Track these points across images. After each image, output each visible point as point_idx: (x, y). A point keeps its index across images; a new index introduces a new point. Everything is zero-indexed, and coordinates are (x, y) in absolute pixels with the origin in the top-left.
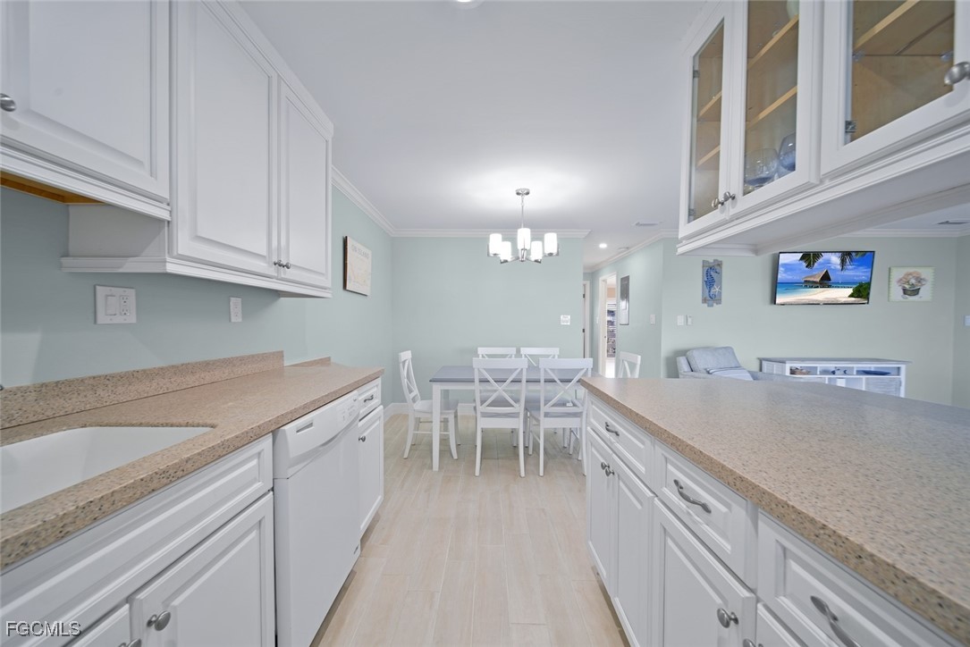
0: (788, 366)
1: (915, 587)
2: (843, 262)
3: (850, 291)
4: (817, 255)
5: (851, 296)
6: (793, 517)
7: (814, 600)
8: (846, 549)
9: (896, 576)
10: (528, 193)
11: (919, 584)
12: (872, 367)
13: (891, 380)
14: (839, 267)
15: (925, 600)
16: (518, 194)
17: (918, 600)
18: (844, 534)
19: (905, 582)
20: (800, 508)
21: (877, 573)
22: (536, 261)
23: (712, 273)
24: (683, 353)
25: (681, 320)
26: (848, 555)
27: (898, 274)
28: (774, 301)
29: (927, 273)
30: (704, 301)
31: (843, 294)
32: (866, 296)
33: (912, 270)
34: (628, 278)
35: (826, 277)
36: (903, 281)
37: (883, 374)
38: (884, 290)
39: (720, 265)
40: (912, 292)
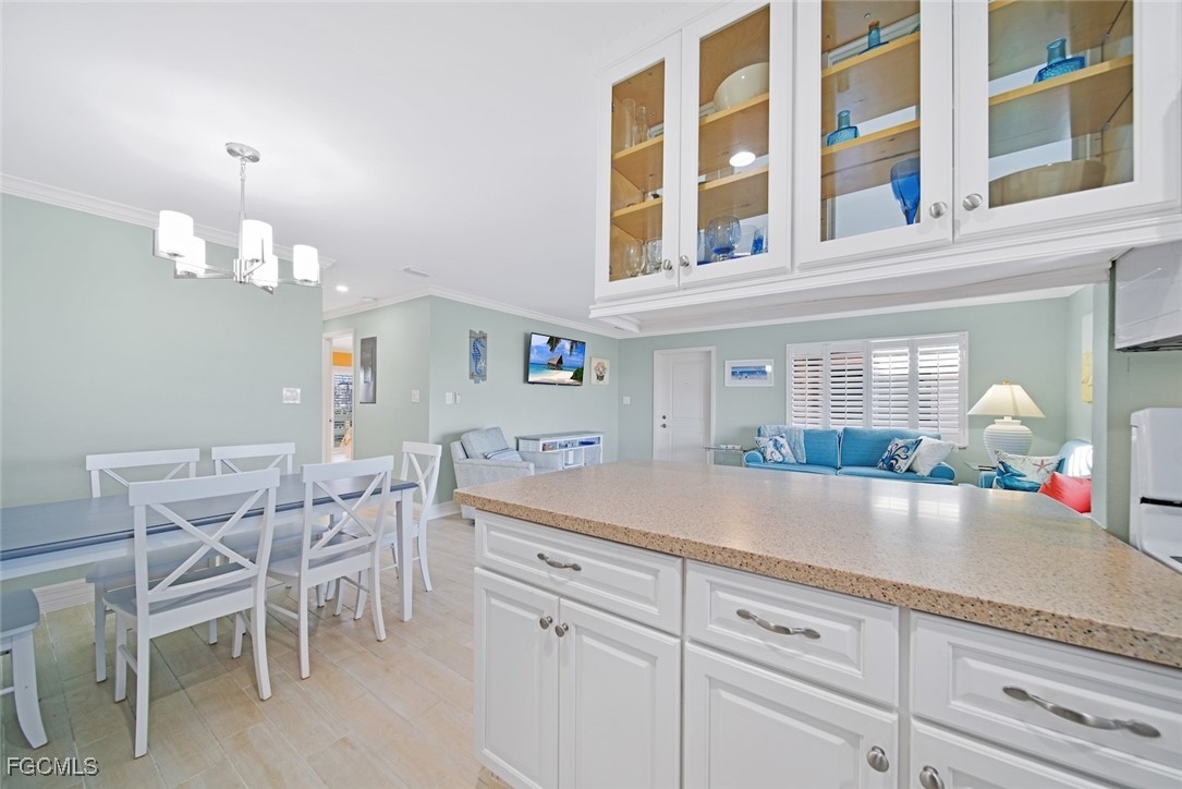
0: (541, 443)
1: (1157, 641)
2: (572, 347)
3: (571, 374)
4: (558, 340)
6: (991, 613)
7: (1008, 691)
8: (1071, 628)
9: (1136, 638)
10: (255, 159)
11: (1161, 637)
12: (584, 438)
13: (597, 448)
14: (569, 353)
15: (1169, 650)
16: (231, 152)
17: (1161, 652)
18: (1065, 614)
19: (1145, 640)
20: (997, 600)
21: (1111, 641)
22: (265, 288)
23: (479, 346)
24: (457, 436)
25: (449, 397)
26: (1073, 633)
27: (594, 364)
28: (526, 379)
29: (607, 364)
30: (472, 376)
31: (566, 376)
32: (581, 380)
33: (600, 360)
34: (374, 340)
35: (560, 361)
36: (597, 369)
37: (591, 443)
38: (589, 375)
39: (485, 338)
40: (600, 378)
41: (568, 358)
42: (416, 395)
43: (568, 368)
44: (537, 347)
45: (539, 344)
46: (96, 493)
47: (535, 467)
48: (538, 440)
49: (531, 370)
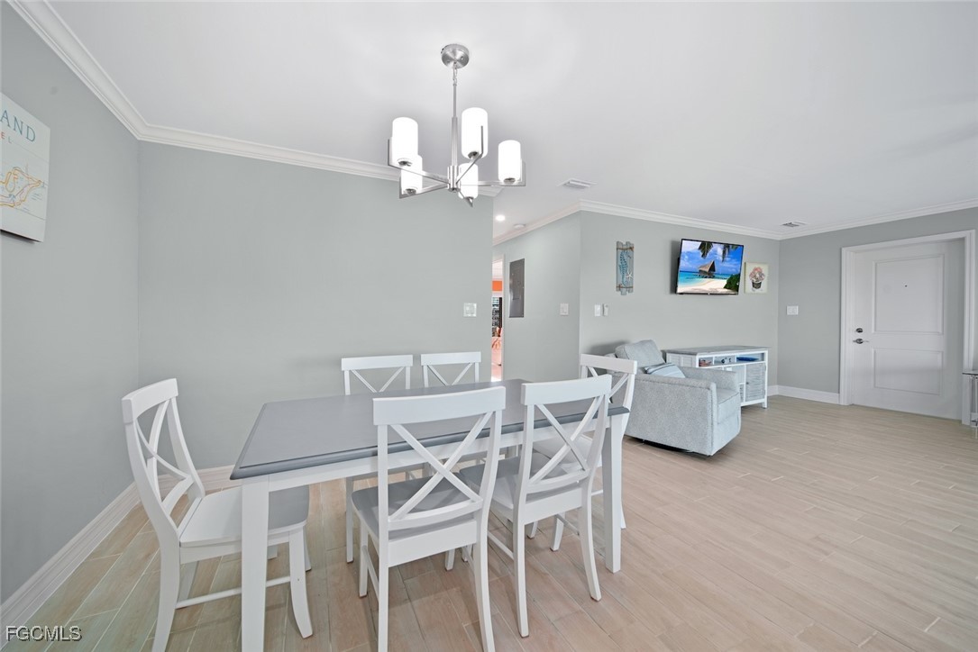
0: (697, 358)
2: (724, 252)
3: (725, 282)
4: (710, 244)
5: (725, 287)
12: (745, 354)
13: (759, 366)
14: (721, 258)
23: (626, 257)
25: (598, 308)
27: (750, 269)
28: (674, 289)
29: (765, 269)
30: (619, 287)
31: (719, 284)
32: (736, 289)
33: (757, 266)
34: (521, 262)
35: (712, 268)
36: (753, 275)
37: (753, 360)
38: (746, 284)
39: (631, 248)
40: (757, 285)
41: (721, 264)
42: (565, 308)
43: (721, 276)
44: (689, 253)
45: (690, 250)
46: (348, 391)
47: (717, 388)
48: (695, 354)
49: (679, 278)
